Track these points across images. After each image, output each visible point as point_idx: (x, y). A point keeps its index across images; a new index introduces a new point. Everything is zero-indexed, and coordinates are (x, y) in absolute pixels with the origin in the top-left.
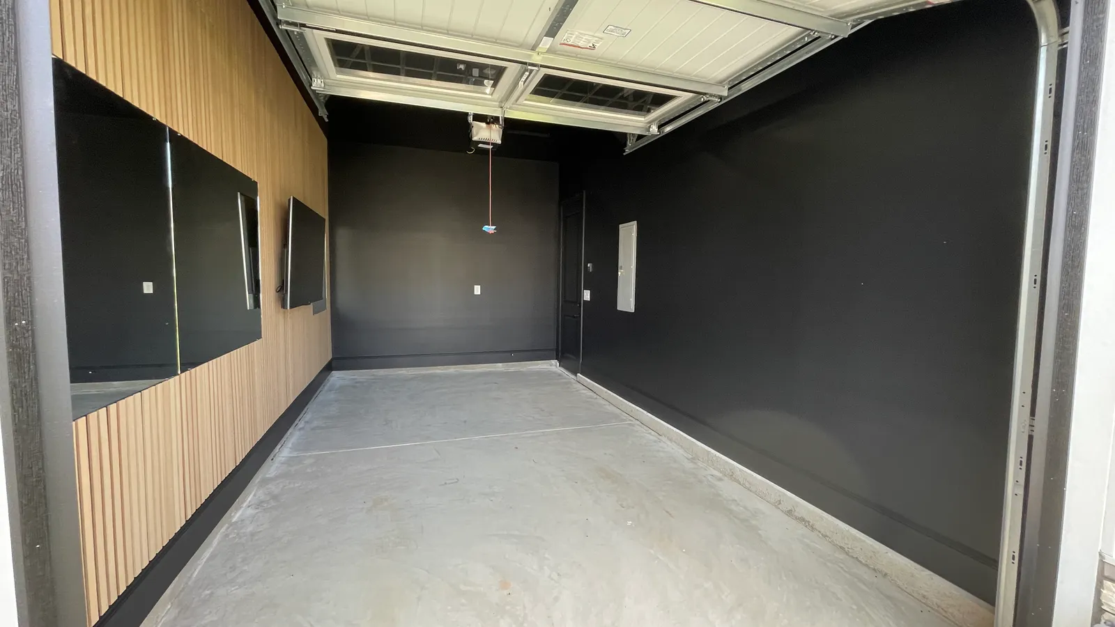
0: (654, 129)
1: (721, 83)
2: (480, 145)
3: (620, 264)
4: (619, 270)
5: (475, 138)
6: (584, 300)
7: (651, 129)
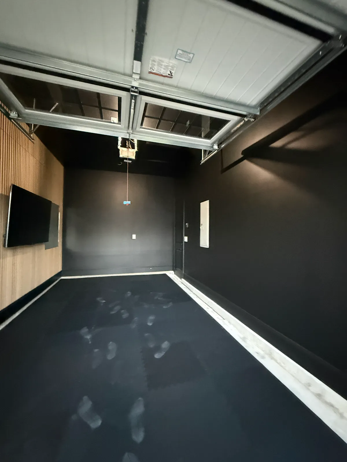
0: (216, 147)
1: (254, 107)
2: (125, 161)
3: (201, 223)
4: (201, 226)
5: (121, 156)
6: (185, 242)
7: (214, 147)
